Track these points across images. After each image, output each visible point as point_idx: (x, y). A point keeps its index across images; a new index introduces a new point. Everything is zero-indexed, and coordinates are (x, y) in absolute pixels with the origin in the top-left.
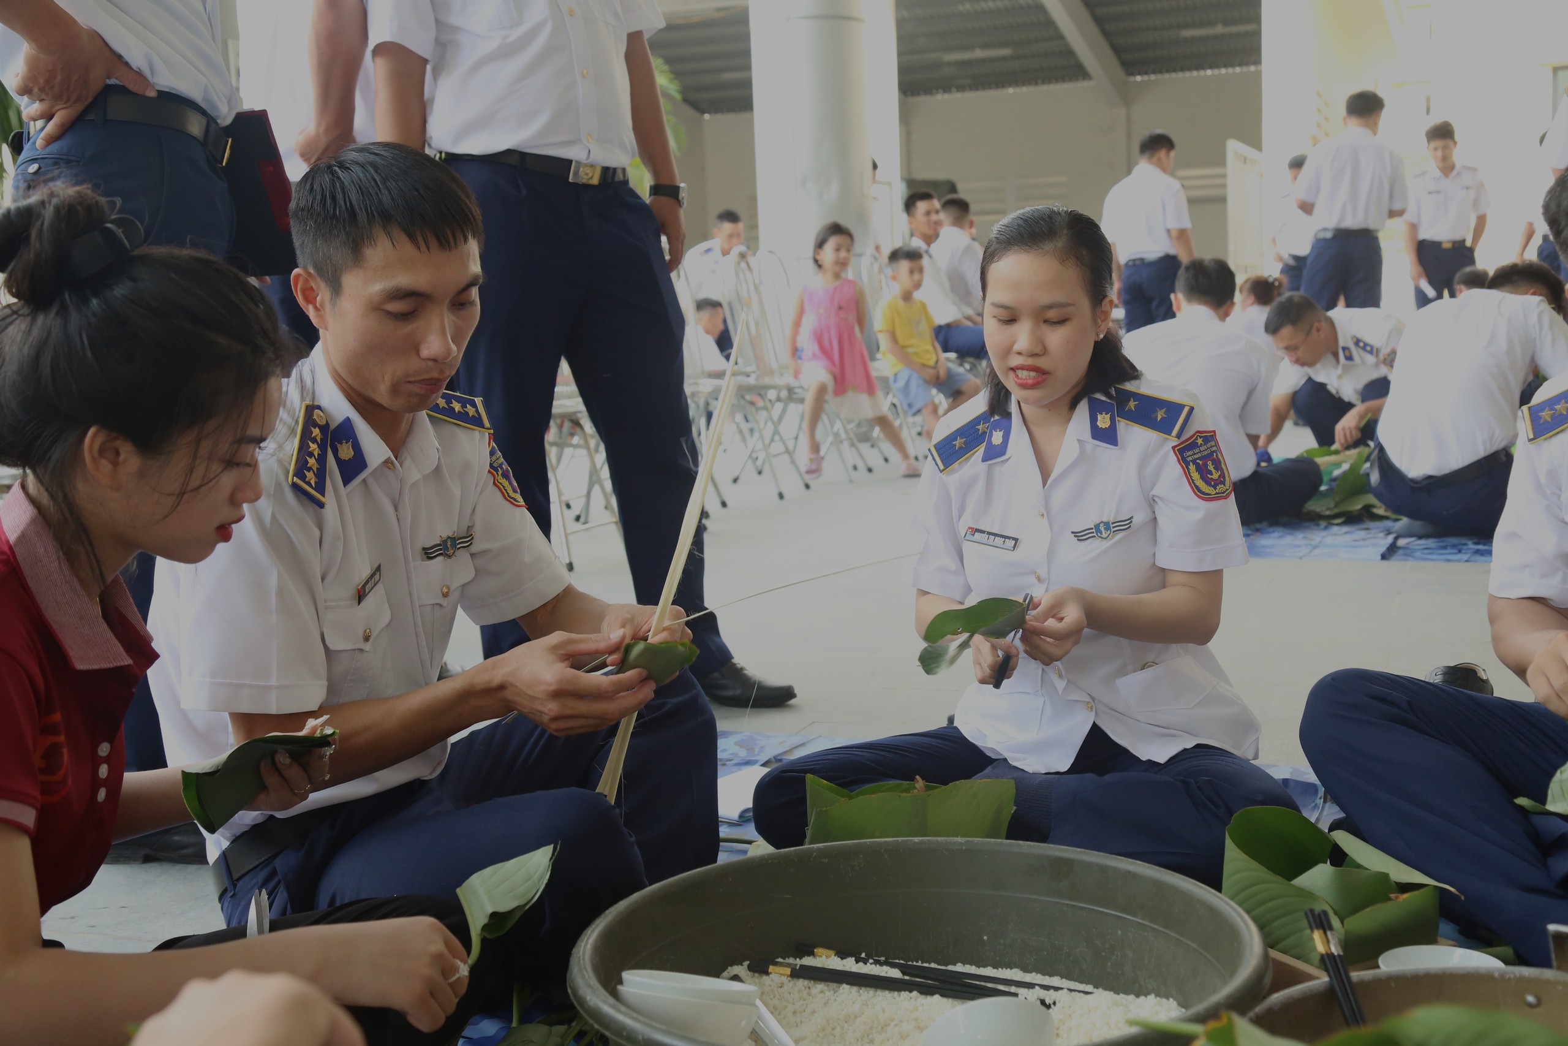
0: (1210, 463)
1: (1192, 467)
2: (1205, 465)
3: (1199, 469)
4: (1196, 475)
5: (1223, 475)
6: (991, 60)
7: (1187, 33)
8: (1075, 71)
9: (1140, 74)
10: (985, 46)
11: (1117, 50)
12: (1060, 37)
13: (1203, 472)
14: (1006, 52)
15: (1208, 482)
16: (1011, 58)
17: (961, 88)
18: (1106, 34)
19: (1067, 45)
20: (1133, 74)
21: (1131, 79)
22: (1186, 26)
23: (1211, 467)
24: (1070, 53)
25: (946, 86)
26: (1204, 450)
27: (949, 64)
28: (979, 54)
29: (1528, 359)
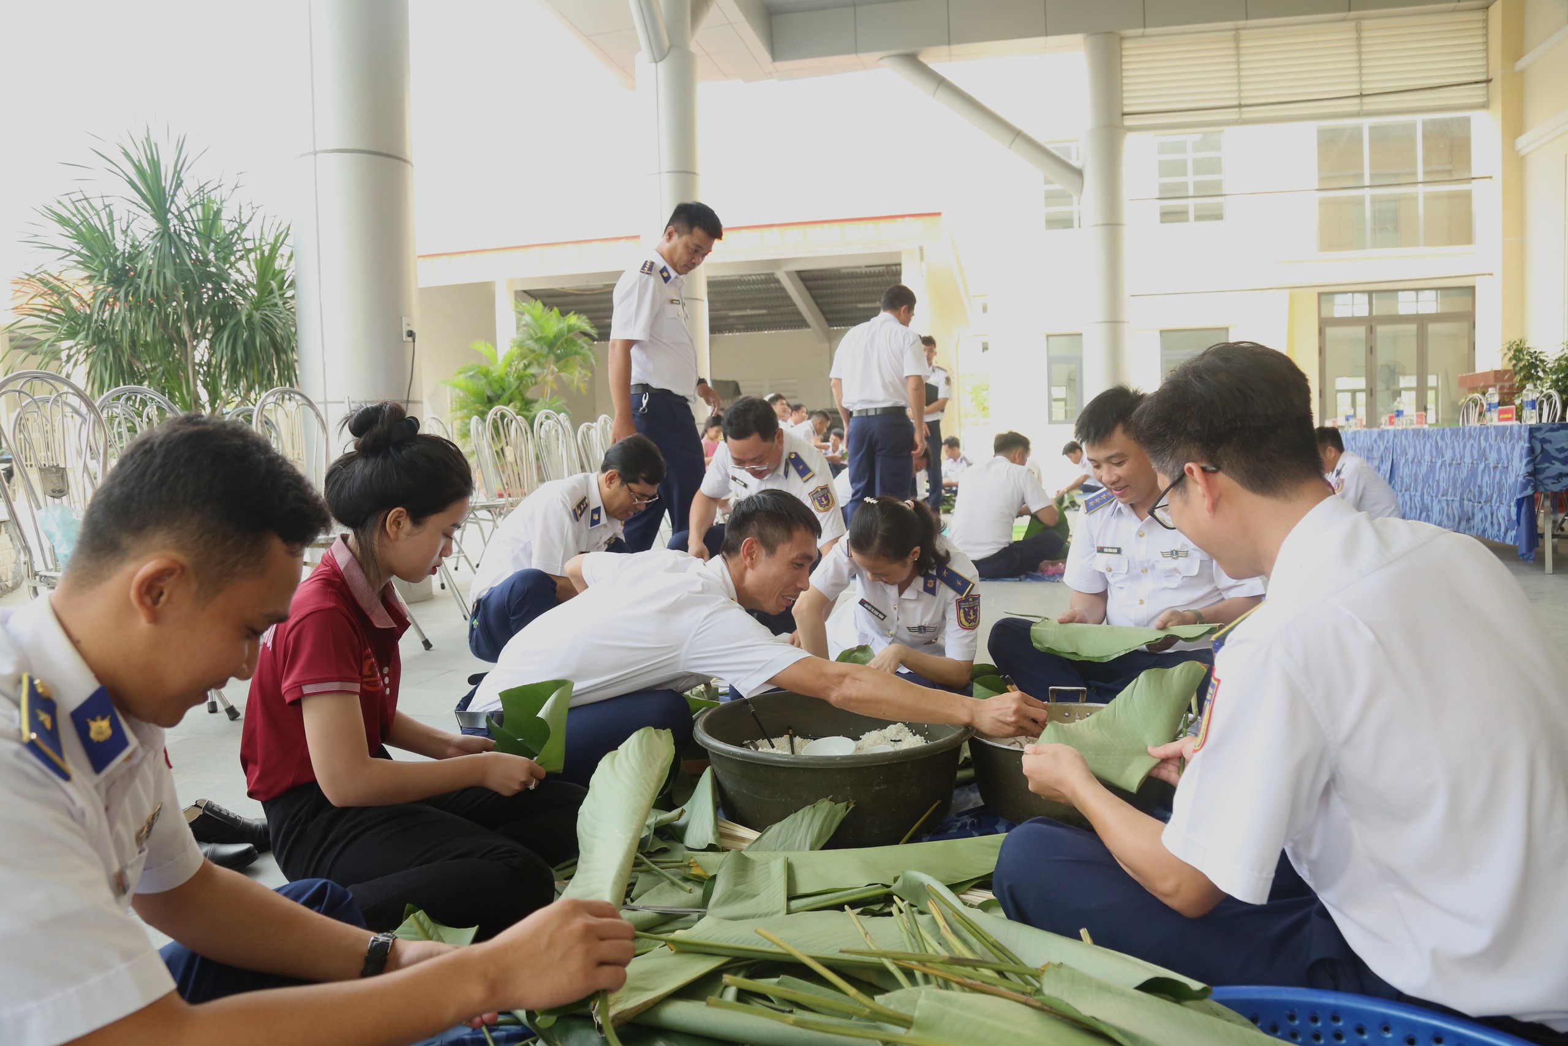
0: (971, 611)
1: (962, 611)
2: (969, 611)
3: (965, 612)
4: (962, 615)
5: (976, 618)
6: (755, 316)
7: (860, 306)
8: (802, 323)
9: (836, 326)
10: (753, 308)
11: (824, 313)
12: (794, 305)
13: (966, 614)
14: (764, 312)
15: (967, 620)
16: (766, 315)
17: (739, 330)
18: (818, 304)
19: (797, 309)
20: (832, 326)
21: (832, 328)
22: (861, 302)
23: (971, 613)
24: (799, 313)
25: (731, 329)
26: (971, 604)
27: (733, 317)
28: (748, 312)
29: (1021, 497)
